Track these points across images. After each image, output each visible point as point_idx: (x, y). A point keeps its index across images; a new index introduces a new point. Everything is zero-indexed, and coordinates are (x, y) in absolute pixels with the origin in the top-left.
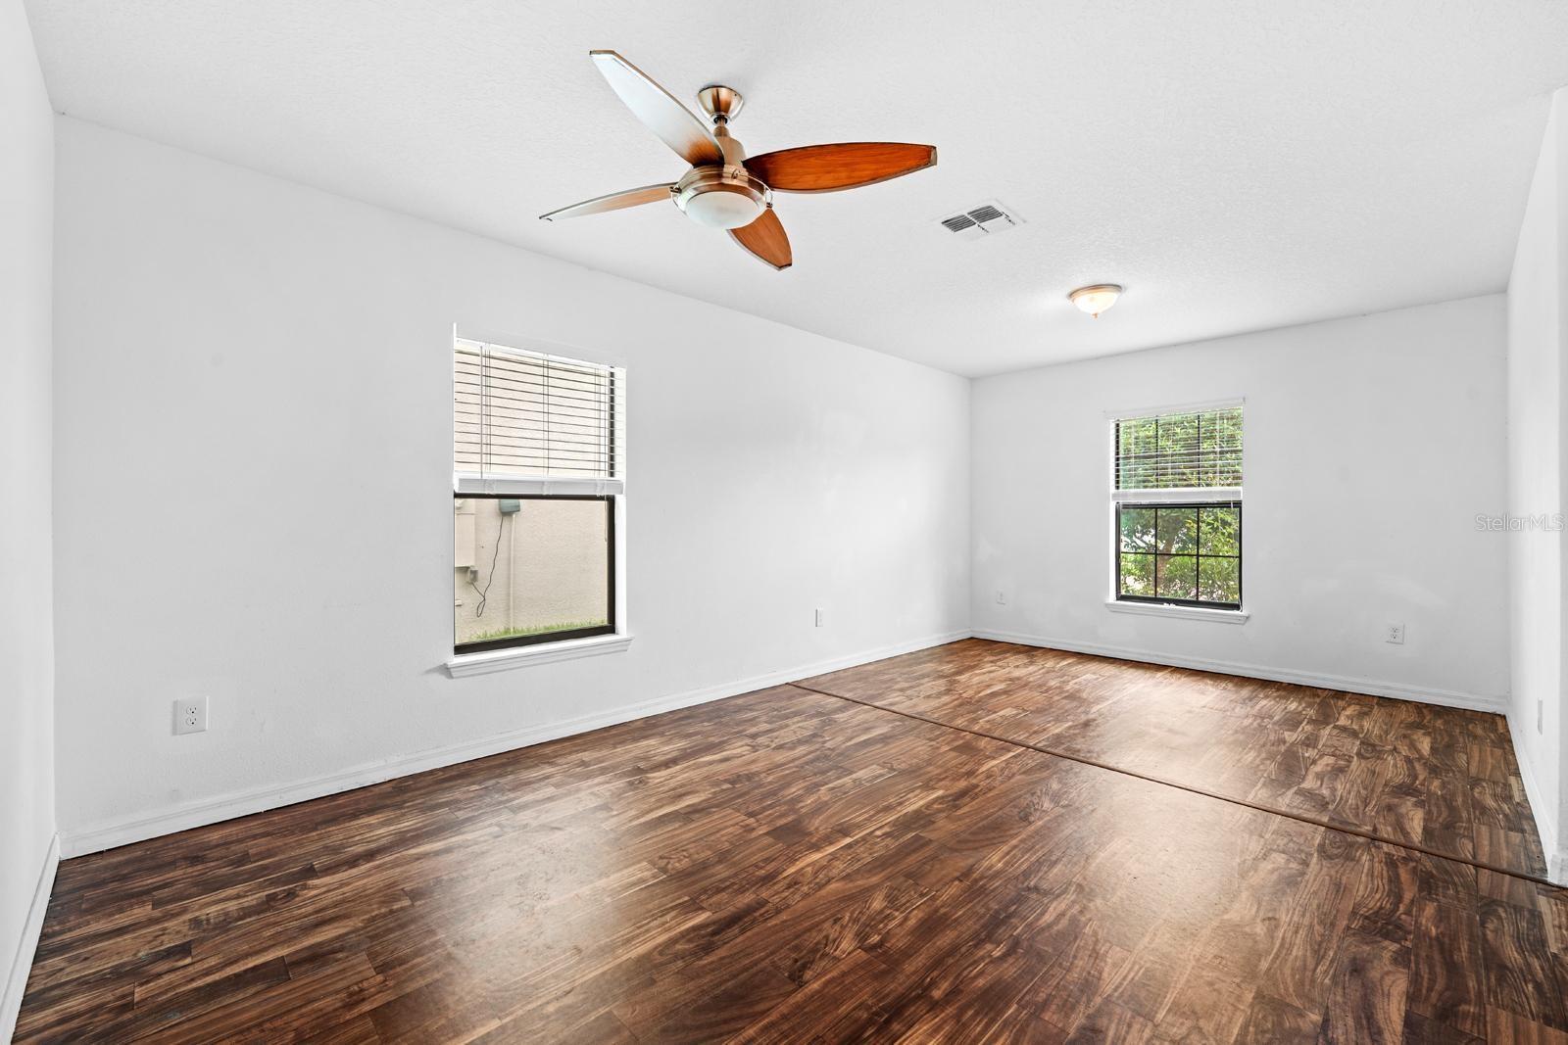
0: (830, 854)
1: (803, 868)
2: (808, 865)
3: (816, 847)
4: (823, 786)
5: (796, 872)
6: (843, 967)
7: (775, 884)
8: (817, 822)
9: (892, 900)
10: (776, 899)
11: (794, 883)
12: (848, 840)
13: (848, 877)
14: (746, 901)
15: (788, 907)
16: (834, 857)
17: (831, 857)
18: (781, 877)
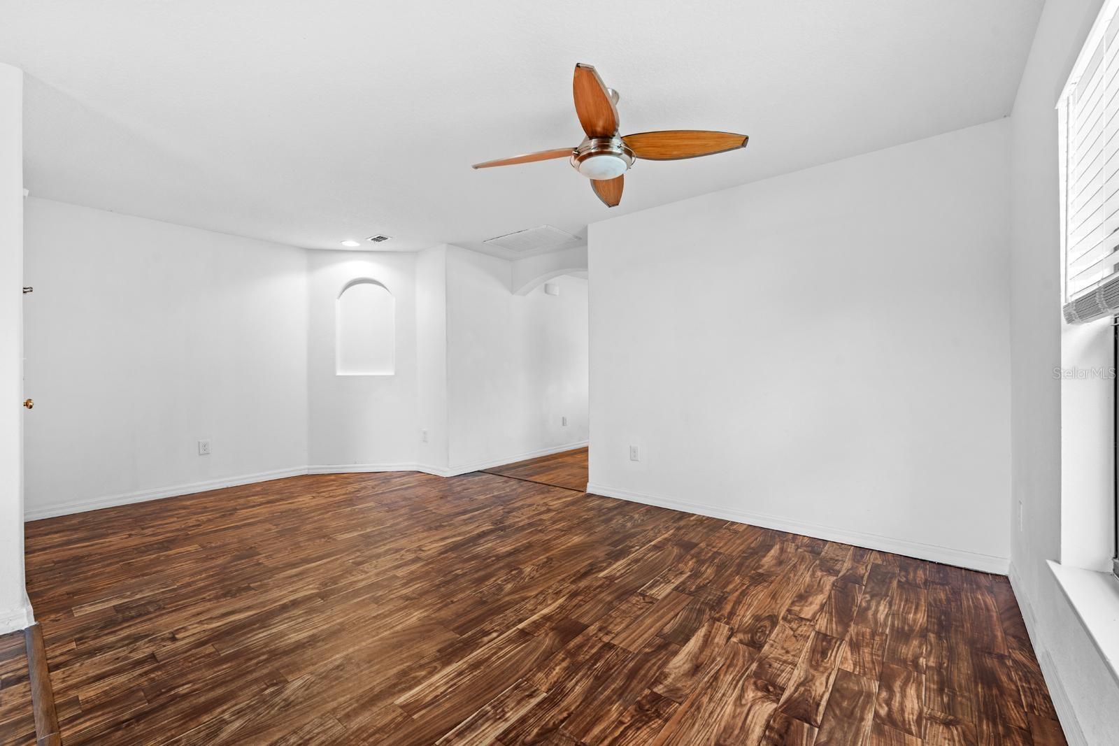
0: (535, 614)
1: (553, 603)
2: (550, 604)
3: (547, 618)
4: (545, 700)
5: (557, 600)
6: (530, 563)
7: (570, 592)
8: (547, 641)
9: (500, 588)
10: (566, 585)
11: (558, 594)
12: (520, 626)
13: (524, 599)
14: (582, 583)
15: (558, 582)
16: (533, 612)
17: (536, 611)
18: (567, 596)
